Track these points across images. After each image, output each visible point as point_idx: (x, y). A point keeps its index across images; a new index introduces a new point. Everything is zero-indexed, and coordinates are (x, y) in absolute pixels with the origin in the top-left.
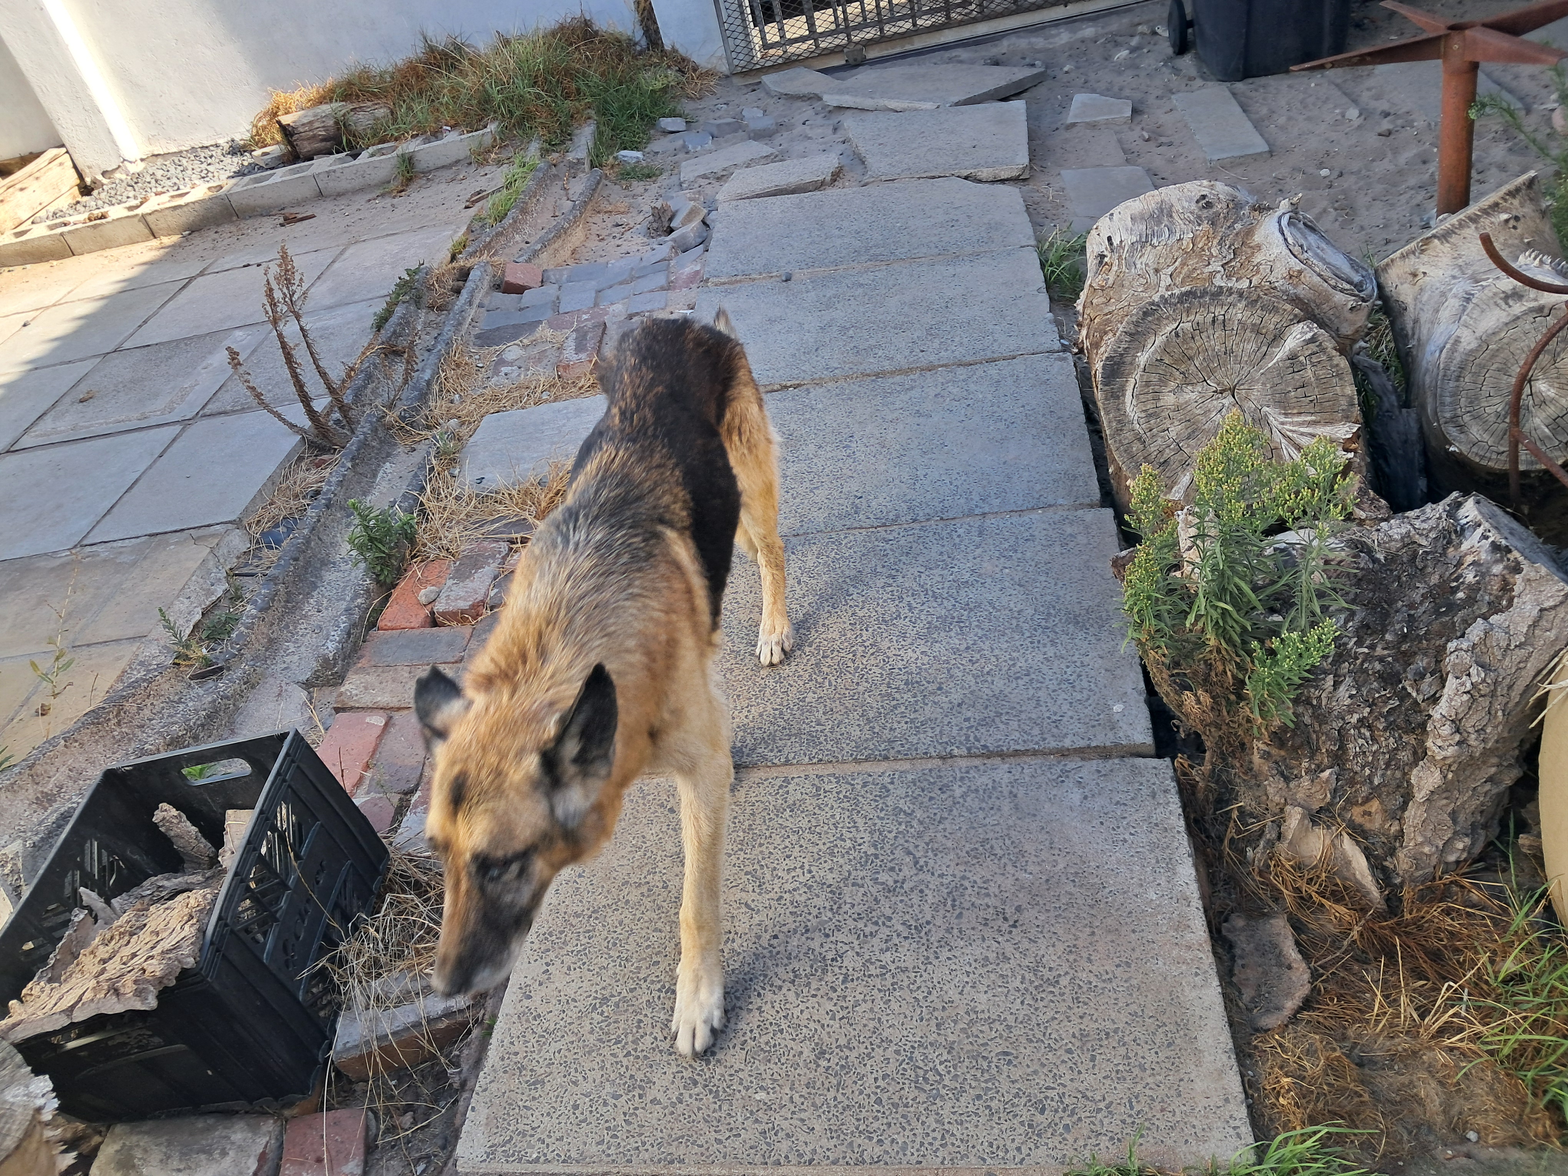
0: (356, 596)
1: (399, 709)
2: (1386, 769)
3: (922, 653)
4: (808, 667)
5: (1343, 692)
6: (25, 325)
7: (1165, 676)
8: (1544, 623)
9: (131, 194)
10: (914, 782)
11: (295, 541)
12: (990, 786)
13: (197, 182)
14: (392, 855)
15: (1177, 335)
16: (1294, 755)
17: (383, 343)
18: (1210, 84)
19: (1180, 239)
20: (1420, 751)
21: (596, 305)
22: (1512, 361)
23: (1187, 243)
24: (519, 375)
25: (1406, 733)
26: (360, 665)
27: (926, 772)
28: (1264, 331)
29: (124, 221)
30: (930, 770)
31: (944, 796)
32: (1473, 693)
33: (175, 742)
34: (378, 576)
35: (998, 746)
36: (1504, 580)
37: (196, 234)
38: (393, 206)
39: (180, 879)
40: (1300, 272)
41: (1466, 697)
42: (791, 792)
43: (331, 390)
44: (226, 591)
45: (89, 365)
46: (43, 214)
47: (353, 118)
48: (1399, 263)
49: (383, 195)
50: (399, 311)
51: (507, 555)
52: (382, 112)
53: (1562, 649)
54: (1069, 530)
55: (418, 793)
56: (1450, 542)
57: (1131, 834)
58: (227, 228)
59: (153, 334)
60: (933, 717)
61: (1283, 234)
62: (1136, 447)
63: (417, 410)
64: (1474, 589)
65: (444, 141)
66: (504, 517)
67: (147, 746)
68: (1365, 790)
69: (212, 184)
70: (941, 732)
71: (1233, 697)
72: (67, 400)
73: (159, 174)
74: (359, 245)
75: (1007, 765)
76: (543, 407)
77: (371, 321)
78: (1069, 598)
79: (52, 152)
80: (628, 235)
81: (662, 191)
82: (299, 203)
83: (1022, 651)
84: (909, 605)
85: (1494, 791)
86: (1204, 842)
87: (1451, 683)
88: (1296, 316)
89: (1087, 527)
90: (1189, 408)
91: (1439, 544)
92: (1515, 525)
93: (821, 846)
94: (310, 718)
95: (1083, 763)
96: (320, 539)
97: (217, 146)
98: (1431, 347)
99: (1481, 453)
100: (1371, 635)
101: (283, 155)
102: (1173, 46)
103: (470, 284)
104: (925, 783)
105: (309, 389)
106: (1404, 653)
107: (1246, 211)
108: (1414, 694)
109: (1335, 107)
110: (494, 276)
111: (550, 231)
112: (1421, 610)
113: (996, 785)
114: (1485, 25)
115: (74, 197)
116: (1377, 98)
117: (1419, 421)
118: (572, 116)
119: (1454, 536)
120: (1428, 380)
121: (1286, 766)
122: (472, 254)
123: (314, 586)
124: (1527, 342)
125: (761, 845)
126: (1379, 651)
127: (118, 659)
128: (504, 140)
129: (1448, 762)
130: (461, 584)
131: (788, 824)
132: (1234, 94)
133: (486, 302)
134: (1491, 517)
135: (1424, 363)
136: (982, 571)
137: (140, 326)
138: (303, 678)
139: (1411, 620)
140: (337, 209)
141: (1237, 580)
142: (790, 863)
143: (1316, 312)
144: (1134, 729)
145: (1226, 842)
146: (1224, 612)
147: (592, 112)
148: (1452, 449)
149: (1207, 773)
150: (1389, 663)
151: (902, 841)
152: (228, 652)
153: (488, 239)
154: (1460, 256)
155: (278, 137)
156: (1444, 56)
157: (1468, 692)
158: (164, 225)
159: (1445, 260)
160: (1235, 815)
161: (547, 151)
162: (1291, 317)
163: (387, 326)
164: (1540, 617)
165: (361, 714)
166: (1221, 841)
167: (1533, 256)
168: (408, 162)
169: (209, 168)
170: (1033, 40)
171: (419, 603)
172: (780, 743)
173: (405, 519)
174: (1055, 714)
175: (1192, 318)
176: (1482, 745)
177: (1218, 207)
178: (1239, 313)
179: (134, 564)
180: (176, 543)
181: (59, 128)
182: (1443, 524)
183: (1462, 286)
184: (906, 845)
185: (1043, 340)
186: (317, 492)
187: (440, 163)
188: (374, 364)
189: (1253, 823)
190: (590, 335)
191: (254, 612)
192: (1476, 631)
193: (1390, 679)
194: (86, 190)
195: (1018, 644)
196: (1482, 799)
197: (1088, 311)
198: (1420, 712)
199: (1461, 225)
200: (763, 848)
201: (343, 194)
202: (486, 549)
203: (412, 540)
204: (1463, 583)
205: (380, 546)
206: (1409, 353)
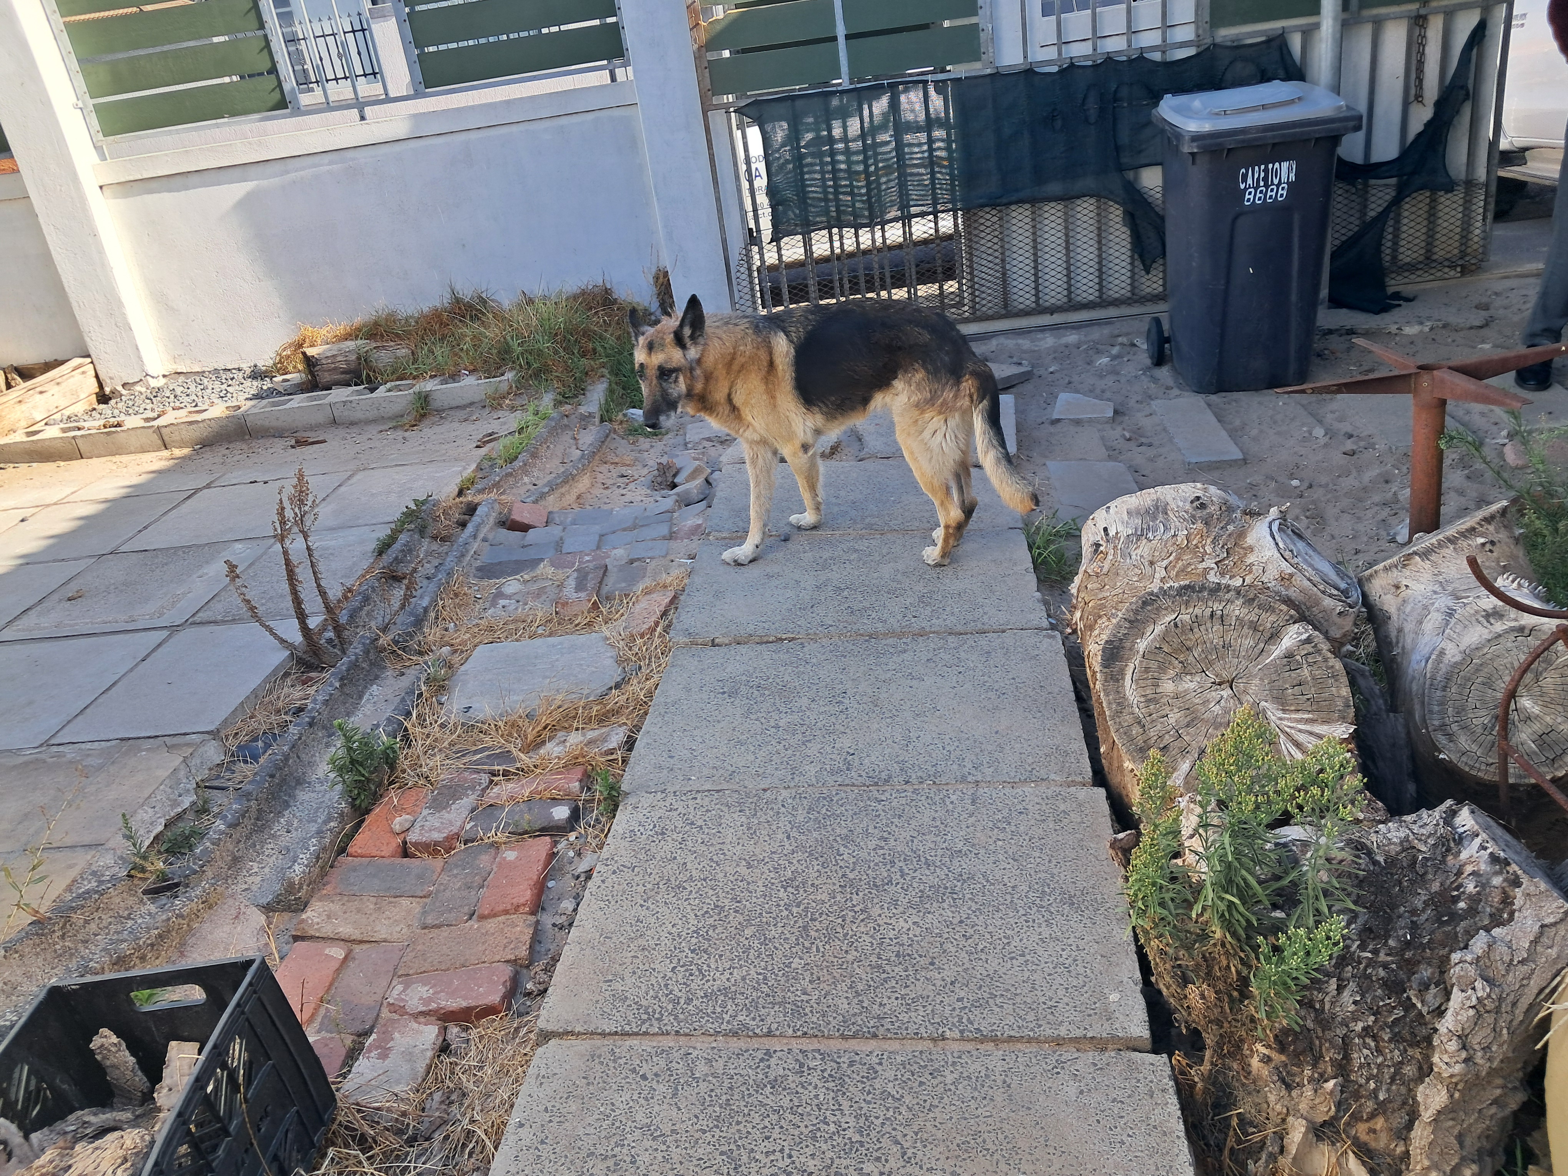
0: (329, 819)
1: (361, 942)
2: (1391, 1084)
3: (914, 923)
4: (795, 930)
5: (1348, 998)
6: (22, 521)
7: (1168, 966)
8: (1545, 940)
9: (149, 406)
10: (903, 1064)
11: (273, 758)
12: (982, 1074)
13: (216, 401)
14: (339, 1104)
15: (1176, 626)
16: (1296, 1061)
17: (384, 568)
18: (1186, 394)
19: (1175, 536)
20: (1425, 1067)
21: (598, 548)
22: (1496, 676)
23: (1181, 539)
24: (516, 609)
25: (1411, 1046)
26: (325, 892)
27: (916, 1054)
28: (1261, 629)
29: (139, 431)
30: (921, 1052)
31: (935, 1082)
32: (1479, 1008)
33: (120, 961)
34: (354, 799)
35: (992, 1031)
36: (1504, 892)
37: (207, 449)
38: (404, 438)
39: (108, 1115)
40: (1291, 575)
41: (1472, 1012)
42: (773, 1066)
43: (329, 609)
44: (194, 803)
45: (82, 565)
46: (58, 417)
47: (375, 355)
48: (1382, 574)
49: (395, 428)
50: (403, 538)
51: (487, 787)
52: (403, 352)
53: (1563, 968)
54: (1062, 807)
55: (374, 1036)
56: (1449, 850)
57: (1129, 1136)
58: (239, 445)
59: (153, 539)
60: (925, 993)
61: (1274, 539)
62: (1136, 730)
63: (411, 635)
64: (1475, 900)
65: (462, 384)
66: (487, 749)
67: (91, 964)
68: (1370, 1105)
69: (229, 404)
70: (933, 1011)
71: (1235, 994)
72: (56, 597)
73: (179, 390)
74: (367, 472)
75: (1001, 1052)
76: (538, 642)
77: (373, 545)
78: (1063, 878)
79: (77, 361)
80: (632, 486)
81: (667, 449)
82: (312, 428)
83: (1016, 930)
84: (901, 870)
85: (1500, 1115)
86: (1203, 1150)
87: (1457, 996)
88: (1291, 616)
89: (1080, 805)
90: (1188, 697)
91: (1438, 852)
92: (1508, 837)
93: (803, 1129)
94: (267, 944)
95: (1080, 1054)
96: (298, 757)
97: (239, 370)
98: (1416, 657)
99: (1471, 763)
100: (1374, 939)
101: (303, 383)
102: (1151, 357)
103: (476, 519)
104: (916, 1066)
105: (307, 607)
106: (1408, 961)
107: (1238, 514)
108: (1419, 1005)
109: (1303, 425)
110: (500, 513)
111: (559, 476)
112: (1424, 917)
113: (990, 1073)
114: (1450, 368)
115: (91, 404)
116: (1341, 420)
117: (1407, 726)
118: (587, 373)
119: (1452, 844)
120: (1414, 687)
121: (1288, 1073)
122: (481, 491)
123: (287, 805)
124: (1509, 659)
125: (738, 1123)
126: (1382, 957)
127: (70, 867)
128: (520, 388)
129: (1454, 1080)
130: (437, 815)
131: (769, 1101)
132: (1209, 405)
133: (490, 536)
134: (1486, 828)
135: (1410, 671)
136: (976, 841)
137: (140, 531)
138: (264, 901)
139: (1414, 927)
140: (349, 437)
141: (1244, 872)
142: (769, 1145)
143: (1307, 614)
144: (1131, 1021)
145: (1226, 1152)
146: (1231, 905)
147: (605, 371)
148: (1441, 756)
149: (1206, 1073)
150: (1393, 970)
151: (889, 1129)
152: (189, 868)
153: (497, 479)
154: (1440, 573)
155: (300, 367)
156: (1415, 392)
157: (1473, 1007)
158: (178, 438)
159: (1427, 576)
160: (1235, 1122)
161: (560, 403)
162: (1287, 617)
163: (390, 551)
164: (1541, 934)
165: (320, 944)
166: (1221, 1150)
167: (1511, 578)
168: (424, 399)
169: (229, 389)
170: (1020, 341)
171: (392, 831)
172: (763, 1012)
173: (387, 744)
174: (1051, 999)
175: (1191, 610)
176: (1488, 1065)
177: (1212, 509)
178: (1237, 609)
179: (100, 768)
180: (148, 750)
181: (87, 339)
182: (1441, 831)
183: (1443, 602)
184: (894, 1133)
185: (1032, 617)
186: (300, 710)
187: (454, 404)
188: (373, 588)
189: (1253, 1133)
190: (591, 576)
191: (222, 827)
192: (1479, 943)
193: (1394, 987)
194: (103, 398)
195: (1012, 921)
196: (1488, 1122)
197: (1082, 595)
198: (1425, 1024)
199: (1440, 545)
200: (741, 1127)
201: (356, 423)
202: (466, 780)
203: (392, 766)
204: (1463, 892)
205: (361, 769)
206: (1393, 659)
